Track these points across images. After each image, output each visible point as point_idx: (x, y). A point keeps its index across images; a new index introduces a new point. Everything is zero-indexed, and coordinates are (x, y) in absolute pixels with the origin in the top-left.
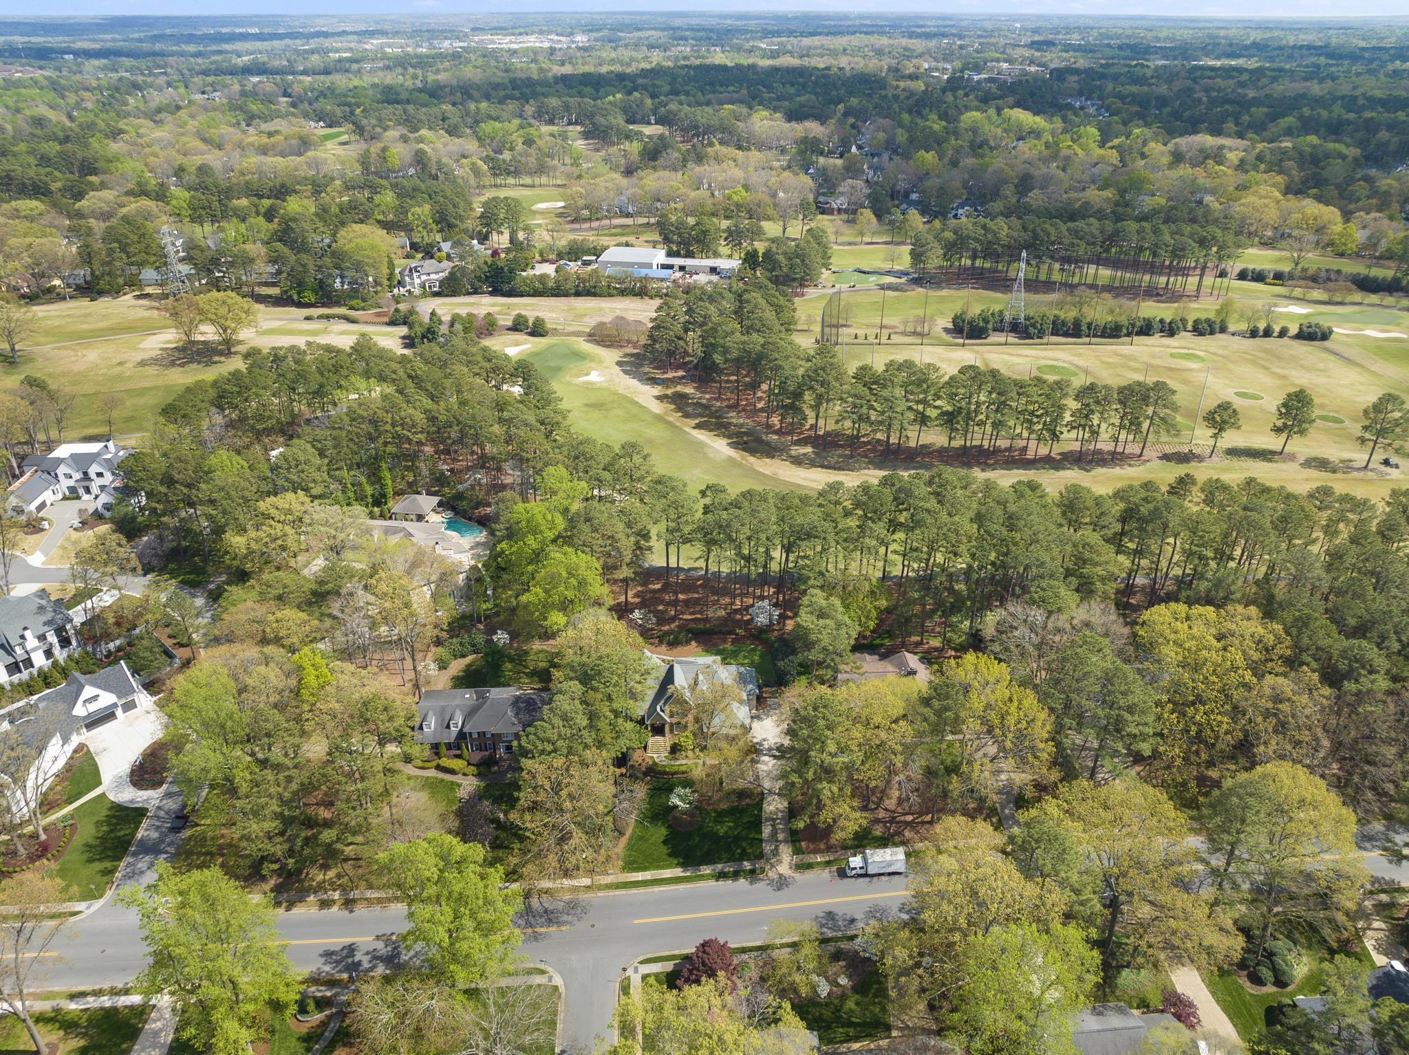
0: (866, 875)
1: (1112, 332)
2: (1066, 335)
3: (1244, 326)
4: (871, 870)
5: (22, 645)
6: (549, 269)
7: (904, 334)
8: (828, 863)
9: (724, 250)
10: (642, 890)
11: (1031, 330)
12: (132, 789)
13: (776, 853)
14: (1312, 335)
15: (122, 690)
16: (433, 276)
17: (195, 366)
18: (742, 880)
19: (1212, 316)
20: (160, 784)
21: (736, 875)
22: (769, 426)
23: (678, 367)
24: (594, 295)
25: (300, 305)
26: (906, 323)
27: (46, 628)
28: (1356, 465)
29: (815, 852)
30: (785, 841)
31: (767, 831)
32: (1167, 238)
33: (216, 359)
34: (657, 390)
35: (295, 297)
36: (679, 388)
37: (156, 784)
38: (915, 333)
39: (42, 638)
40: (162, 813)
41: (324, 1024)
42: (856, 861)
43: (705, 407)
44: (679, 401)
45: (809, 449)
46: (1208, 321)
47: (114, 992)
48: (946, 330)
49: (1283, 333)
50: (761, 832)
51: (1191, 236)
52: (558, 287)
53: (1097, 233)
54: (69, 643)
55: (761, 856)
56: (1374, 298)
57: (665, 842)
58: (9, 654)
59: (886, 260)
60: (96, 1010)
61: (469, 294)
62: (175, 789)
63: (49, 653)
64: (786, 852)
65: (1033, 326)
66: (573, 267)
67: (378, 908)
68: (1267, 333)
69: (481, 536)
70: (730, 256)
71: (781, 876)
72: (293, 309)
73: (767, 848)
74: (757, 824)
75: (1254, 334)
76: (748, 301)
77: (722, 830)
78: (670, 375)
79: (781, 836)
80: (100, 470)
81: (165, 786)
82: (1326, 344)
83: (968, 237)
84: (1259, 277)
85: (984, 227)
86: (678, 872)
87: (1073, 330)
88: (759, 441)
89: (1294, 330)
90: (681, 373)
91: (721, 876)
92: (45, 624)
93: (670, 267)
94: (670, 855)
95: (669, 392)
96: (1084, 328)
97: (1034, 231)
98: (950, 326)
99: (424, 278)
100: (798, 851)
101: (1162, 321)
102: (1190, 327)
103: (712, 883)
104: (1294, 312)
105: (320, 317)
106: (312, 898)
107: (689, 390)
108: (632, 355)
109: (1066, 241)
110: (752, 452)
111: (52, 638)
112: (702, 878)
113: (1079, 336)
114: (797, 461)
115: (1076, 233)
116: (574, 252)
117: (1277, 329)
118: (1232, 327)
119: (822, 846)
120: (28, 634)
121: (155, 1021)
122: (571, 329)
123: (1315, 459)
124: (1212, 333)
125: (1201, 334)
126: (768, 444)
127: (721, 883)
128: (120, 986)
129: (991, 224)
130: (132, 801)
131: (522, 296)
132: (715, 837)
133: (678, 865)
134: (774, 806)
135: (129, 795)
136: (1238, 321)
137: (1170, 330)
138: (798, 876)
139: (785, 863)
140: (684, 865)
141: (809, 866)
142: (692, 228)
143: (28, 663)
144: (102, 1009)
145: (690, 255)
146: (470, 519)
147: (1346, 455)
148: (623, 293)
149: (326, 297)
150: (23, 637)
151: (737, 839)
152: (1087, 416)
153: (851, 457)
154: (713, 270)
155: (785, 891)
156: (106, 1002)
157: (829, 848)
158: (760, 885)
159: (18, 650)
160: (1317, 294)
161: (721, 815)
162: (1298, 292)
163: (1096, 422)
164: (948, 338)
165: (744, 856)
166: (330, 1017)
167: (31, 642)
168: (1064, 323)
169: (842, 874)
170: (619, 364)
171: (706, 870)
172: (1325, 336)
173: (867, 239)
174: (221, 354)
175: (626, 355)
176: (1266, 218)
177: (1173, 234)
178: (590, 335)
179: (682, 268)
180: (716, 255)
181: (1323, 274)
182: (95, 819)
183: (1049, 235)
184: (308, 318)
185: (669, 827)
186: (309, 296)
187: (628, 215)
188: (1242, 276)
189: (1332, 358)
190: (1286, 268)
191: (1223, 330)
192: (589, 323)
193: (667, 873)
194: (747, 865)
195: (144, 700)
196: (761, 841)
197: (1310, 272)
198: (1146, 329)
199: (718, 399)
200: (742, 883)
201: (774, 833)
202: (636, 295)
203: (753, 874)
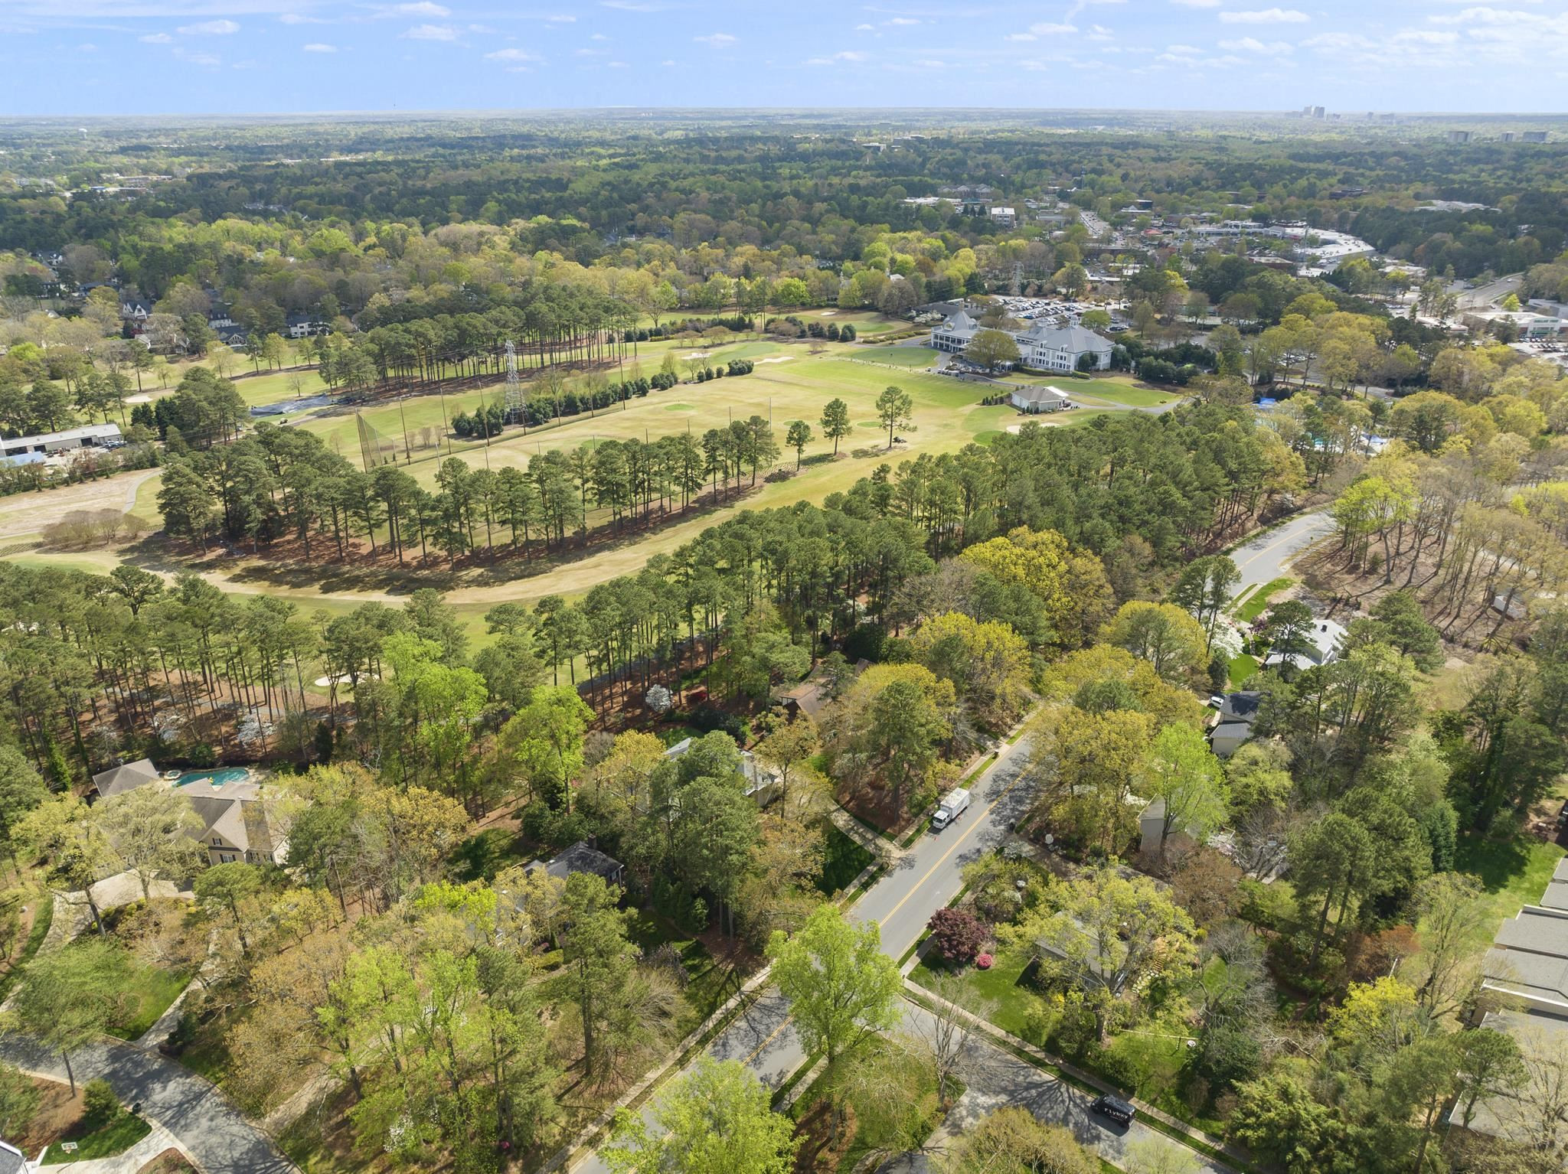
0: (952, 821)
3: (690, 375)
7: (414, 450)
8: (919, 831)
13: (879, 848)
14: (740, 370)
18: (882, 879)
19: (661, 371)
21: (873, 879)
23: (208, 547)
26: (402, 440)
29: (902, 829)
30: (876, 837)
31: (856, 839)
34: (221, 574)
36: (243, 564)
38: (425, 447)
42: (941, 814)
43: (304, 572)
44: (266, 576)
45: (478, 570)
46: (662, 376)
48: (454, 436)
49: (720, 374)
50: (854, 843)
55: (872, 858)
59: (288, 389)
64: (882, 842)
65: (537, 411)
68: (710, 376)
69: (254, 773)
70: (96, 422)
71: (901, 859)
73: (871, 848)
74: (845, 838)
75: (701, 379)
78: (210, 556)
79: (869, 836)
82: (756, 374)
88: (415, 580)
89: (726, 369)
90: (221, 551)
91: (865, 886)
93: (23, 450)
95: (237, 571)
96: (579, 403)
100: (891, 838)
101: (631, 384)
102: (651, 385)
103: (865, 895)
104: (707, 356)
107: (257, 562)
108: (128, 550)
112: (855, 897)
113: (577, 413)
114: (482, 583)
117: (714, 370)
118: (681, 377)
119: (902, 824)
123: (855, 450)
124: (670, 385)
125: (664, 388)
127: (870, 891)
134: (841, 820)
136: (683, 371)
137: (640, 390)
138: (911, 852)
139: (893, 851)
141: (910, 841)
147: (869, 443)
151: (846, 856)
153: (527, 562)
154: (86, 442)
155: (917, 865)
157: (909, 822)
158: (897, 873)
160: (699, 341)
162: (687, 342)
165: (862, 868)
168: (558, 404)
172: (750, 368)
178: (37, 547)
188: (629, 338)
189: (769, 383)
191: (676, 382)
194: (872, 868)
196: (861, 847)
197: (679, 325)
199: (309, 559)
200: (884, 881)
201: (863, 837)
202: (26, 489)
203: (883, 870)
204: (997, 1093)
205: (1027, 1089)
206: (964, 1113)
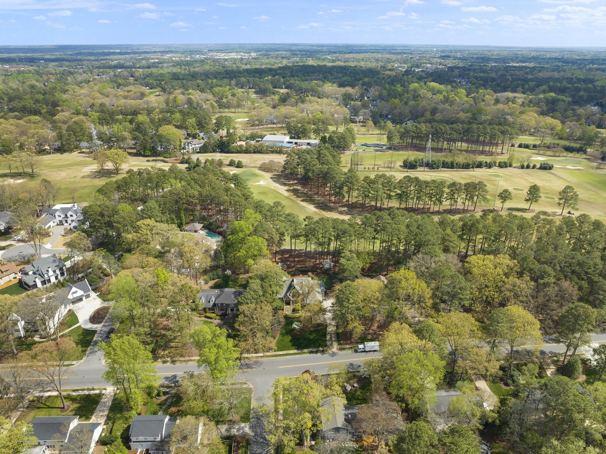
0: (365, 351)
1: (466, 167)
2: (448, 168)
3: (519, 165)
4: (367, 349)
5: (47, 274)
6: (243, 143)
7: (384, 167)
8: (351, 348)
9: (313, 136)
10: (282, 357)
11: (434, 166)
12: (90, 324)
13: (331, 345)
14: (545, 167)
15: (85, 290)
16: (197, 146)
17: (104, 178)
18: (319, 354)
19: (506, 161)
20: (101, 322)
21: (317, 352)
22: (330, 201)
23: (294, 180)
24: (261, 153)
25: (144, 156)
26: (384, 163)
27: (56, 268)
28: (558, 214)
29: (346, 344)
30: (335, 341)
31: (328, 337)
32: (489, 130)
33: (112, 175)
34: (286, 188)
35: (143, 153)
36: (295, 187)
37: (99, 323)
38: (388, 167)
39: (54, 272)
40: (102, 332)
41: (166, 400)
42: (361, 346)
43: (305, 194)
44: (295, 192)
45: (346, 209)
46: (504, 162)
47: (88, 390)
48: (401, 166)
49: (534, 167)
50: (326, 338)
51: (498, 130)
52: (247, 150)
53: (461, 129)
54: (64, 274)
55: (326, 346)
56: (571, 155)
57: (290, 341)
58: (42, 277)
59: (377, 140)
60: (83, 395)
61: (211, 152)
62: (107, 324)
63: (56, 278)
64: (335, 344)
65: (435, 164)
66: (253, 142)
67: (184, 363)
68: (528, 167)
69: (220, 238)
70: (315, 139)
71: (333, 352)
72: (142, 158)
73: (328, 343)
74: (325, 335)
75: (522, 167)
76: (322, 153)
77: (311, 337)
78: (291, 182)
79: (333, 339)
80: (72, 214)
81: (103, 323)
82: (551, 171)
83: (410, 130)
84: (527, 147)
85: (416, 127)
86: (296, 351)
87: (451, 166)
88: (326, 206)
89: (538, 166)
90: (296, 182)
91: (311, 352)
92: (56, 266)
93: (292, 143)
94: (292, 345)
95: (291, 188)
96: (455, 165)
97: (436, 128)
98: (402, 164)
99: (193, 146)
100: (339, 344)
101: (486, 162)
102: (497, 165)
103: (308, 355)
104: (539, 159)
105: (153, 160)
106: (159, 360)
107: (299, 188)
108: (276, 175)
109: (449, 132)
110: (324, 209)
111: (58, 272)
112: (304, 353)
113: (453, 168)
114: (341, 213)
115: (452, 129)
116: (253, 137)
117: (532, 165)
118: (514, 165)
119: (349, 342)
120: (50, 270)
121: (104, 399)
122: (251, 165)
123: (542, 212)
124: (506, 167)
125: (502, 167)
126: (330, 207)
127: (311, 355)
128: (91, 388)
129: (419, 126)
130: (91, 328)
131: (232, 153)
132: (309, 340)
133: (296, 349)
134: (331, 329)
135: (90, 326)
136: (516, 162)
137: (489, 166)
138: (339, 352)
139: (335, 348)
140: (298, 349)
141: (344, 349)
142: (300, 128)
143: (49, 281)
144: (85, 395)
145: (299, 138)
146: (215, 232)
147: (554, 210)
148: (272, 152)
149: (154, 153)
150: (48, 271)
151: (317, 340)
152: (452, 195)
153: (362, 211)
154: (308, 144)
155: (335, 357)
156: (86, 392)
157: (351, 343)
158: (326, 355)
159: (46, 276)
160: (549, 153)
161: (311, 332)
162: (541, 152)
163: (456, 197)
164: (401, 169)
165: (320, 346)
166: (168, 398)
167: (51, 273)
168: (447, 163)
169: (356, 351)
170: (271, 178)
171: (306, 350)
172: (550, 168)
173: (370, 133)
174: (114, 174)
175: (274, 175)
176: (531, 125)
177: (491, 129)
178: (260, 168)
179: (296, 143)
180: (310, 138)
181: (552, 145)
182: (78, 334)
183: (441, 130)
184: (148, 161)
185: (292, 336)
186: (148, 153)
187: (274, 124)
188: (520, 146)
189: (552, 176)
190: (538, 143)
191: (510, 166)
192: (259, 163)
193: (291, 352)
194: (321, 349)
195: (93, 295)
196: (326, 341)
197: (547, 145)
198: (479, 165)
199: (310, 191)
200: (319, 355)
201: (331, 338)
202: (277, 153)
203: (323, 352)
204: (253, 431)
205: (262, 438)
206: (237, 427)
